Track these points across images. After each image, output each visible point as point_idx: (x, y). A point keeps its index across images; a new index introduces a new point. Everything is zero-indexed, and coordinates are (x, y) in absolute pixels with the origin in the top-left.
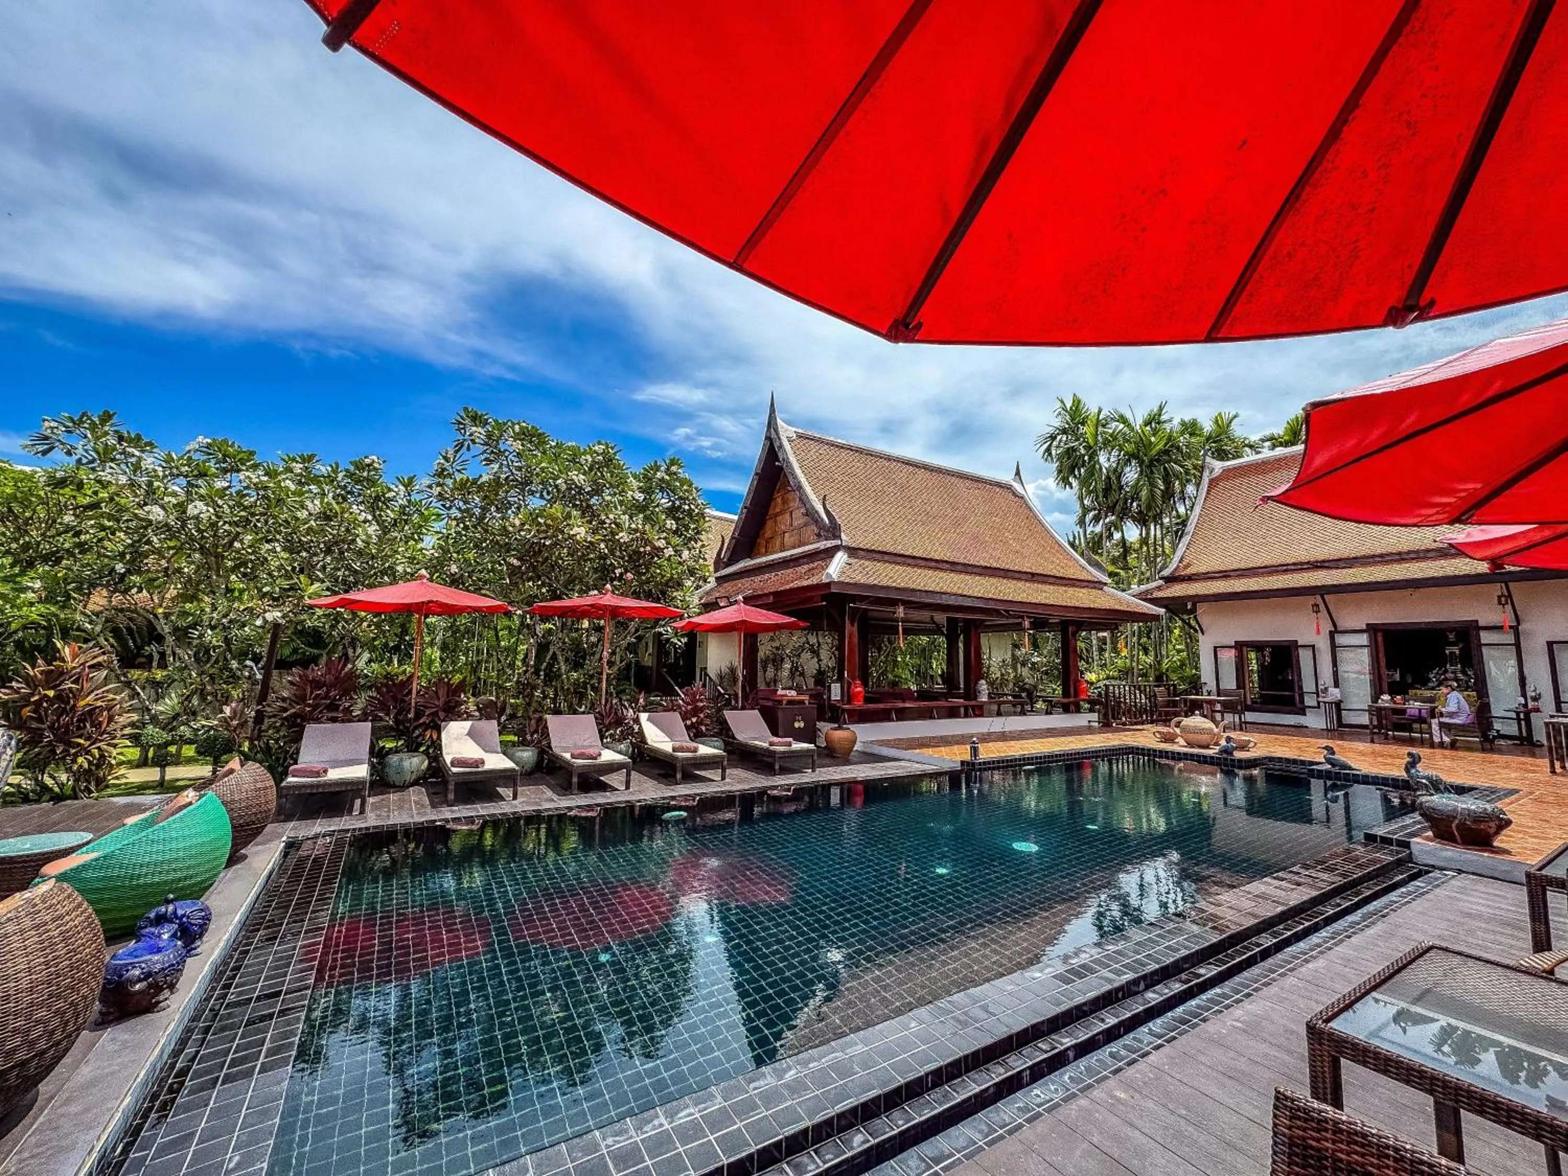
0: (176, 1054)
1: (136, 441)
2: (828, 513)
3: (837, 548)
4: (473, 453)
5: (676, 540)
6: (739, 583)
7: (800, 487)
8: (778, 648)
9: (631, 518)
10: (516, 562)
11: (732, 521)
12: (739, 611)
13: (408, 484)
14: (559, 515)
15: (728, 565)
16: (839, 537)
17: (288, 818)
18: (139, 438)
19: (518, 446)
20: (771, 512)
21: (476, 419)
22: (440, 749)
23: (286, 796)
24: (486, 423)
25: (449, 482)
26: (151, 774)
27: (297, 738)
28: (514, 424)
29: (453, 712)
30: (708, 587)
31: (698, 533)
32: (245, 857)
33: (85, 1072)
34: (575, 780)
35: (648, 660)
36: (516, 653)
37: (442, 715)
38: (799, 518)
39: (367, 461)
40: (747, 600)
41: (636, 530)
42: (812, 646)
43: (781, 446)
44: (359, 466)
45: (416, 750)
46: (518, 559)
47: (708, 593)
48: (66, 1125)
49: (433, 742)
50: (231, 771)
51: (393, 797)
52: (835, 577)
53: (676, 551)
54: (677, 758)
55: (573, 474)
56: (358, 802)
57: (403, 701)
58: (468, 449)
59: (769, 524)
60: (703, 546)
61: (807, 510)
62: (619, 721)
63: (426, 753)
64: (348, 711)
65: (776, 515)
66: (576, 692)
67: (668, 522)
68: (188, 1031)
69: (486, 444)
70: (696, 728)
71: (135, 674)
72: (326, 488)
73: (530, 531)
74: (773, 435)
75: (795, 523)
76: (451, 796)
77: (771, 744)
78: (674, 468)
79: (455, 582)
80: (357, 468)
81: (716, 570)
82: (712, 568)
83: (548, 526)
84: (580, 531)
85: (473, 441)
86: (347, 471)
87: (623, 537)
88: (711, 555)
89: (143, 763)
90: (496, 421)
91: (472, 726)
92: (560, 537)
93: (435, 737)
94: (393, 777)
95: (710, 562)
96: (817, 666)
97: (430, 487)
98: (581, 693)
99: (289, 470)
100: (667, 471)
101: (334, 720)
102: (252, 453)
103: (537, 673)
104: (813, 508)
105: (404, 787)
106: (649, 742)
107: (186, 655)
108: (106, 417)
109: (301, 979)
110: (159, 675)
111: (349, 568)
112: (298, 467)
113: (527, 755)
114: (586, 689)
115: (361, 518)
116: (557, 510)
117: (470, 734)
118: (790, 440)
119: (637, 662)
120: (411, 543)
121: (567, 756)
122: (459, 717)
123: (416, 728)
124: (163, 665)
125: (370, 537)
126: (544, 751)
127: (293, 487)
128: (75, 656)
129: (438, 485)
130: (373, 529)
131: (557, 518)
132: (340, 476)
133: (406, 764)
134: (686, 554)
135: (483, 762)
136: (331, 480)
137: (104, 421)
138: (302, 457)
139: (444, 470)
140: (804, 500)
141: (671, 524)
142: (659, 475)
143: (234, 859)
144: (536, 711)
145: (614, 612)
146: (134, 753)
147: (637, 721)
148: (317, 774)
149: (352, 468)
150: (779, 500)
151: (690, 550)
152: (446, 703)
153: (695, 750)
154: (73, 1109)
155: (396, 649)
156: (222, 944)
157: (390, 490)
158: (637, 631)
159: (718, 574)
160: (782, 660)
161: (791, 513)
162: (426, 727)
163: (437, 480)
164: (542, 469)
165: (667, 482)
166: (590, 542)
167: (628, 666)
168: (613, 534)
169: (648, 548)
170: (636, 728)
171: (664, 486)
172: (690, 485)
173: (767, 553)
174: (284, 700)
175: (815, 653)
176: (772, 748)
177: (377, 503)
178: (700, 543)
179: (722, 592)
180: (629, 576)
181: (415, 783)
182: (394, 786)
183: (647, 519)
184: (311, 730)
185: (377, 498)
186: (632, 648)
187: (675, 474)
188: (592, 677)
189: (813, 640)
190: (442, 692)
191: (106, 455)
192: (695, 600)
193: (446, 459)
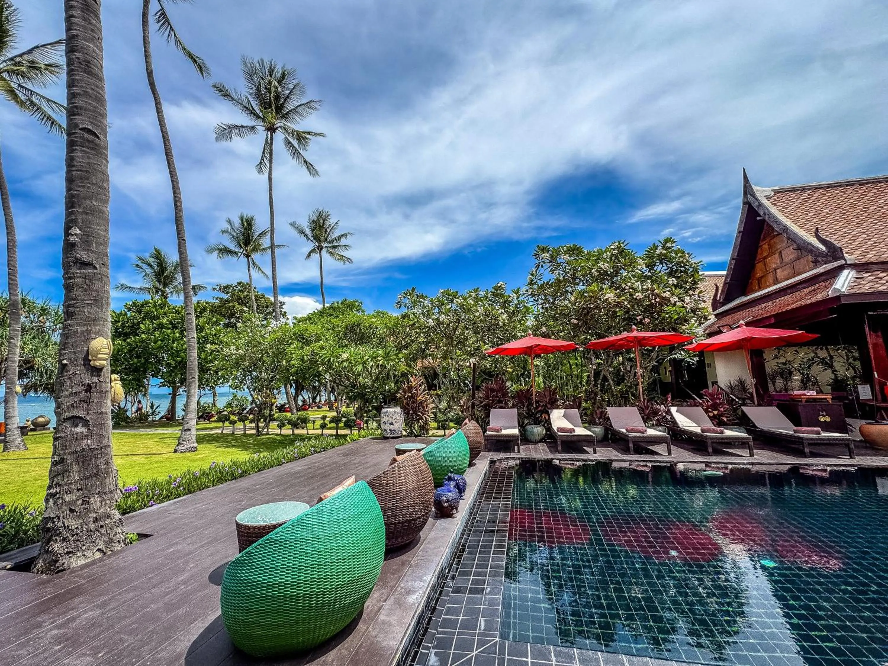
0: (461, 538)
1: (422, 296)
2: (823, 241)
3: (841, 268)
4: (545, 268)
5: (678, 291)
6: (738, 315)
7: (786, 229)
8: (785, 364)
9: (642, 283)
10: (575, 321)
11: (722, 276)
12: (743, 332)
13: (517, 292)
14: (596, 289)
15: (723, 304)
16: (843, 258)
17: (489, 451)
18: (423, 295)
19: (567, 257)
20: (759, 257)
21: (544, 250)
22: (551, 424)
23: (488, 440)
24: (549, 250)
25: (535, 287)
26: (441, 432)
27: (488, 415)
28: (563, 247)
29: (553, 404)
30: (709, 323)
31: (695, 283)
32: (475, 464)
33: (433, 534)
34: (631, 445)
35: (668, 378)
36: (582, 377)
37: (549, 406)
38: (789, 254)
39: (499, 285)
40: (747, 324)
41: (647, 290)
42: (823, 359)
43: (760, 205)
44: (497, 288)
45: (539, 424)
46: (576, 319)
47: (710, 326)
48: (430, 552)
49: (546, 421)
50: (466, 424)
51: (532, 447)
52: (844, 290)
53: (679, 298)
54: (706, 437)
55: (601, 265)
56: (516, 447)
57: (530, 399)
58: (542, 267)
59: (759, 266)
60: (701, 292)
61: (798, 245)
62: (656, 412)
63: (544, 426)
64: (506, 404)
65: (765, 258)
66: (621, 397)
67: (670, 279)
68: (464, 530)
69: (550, 262)
70: (719, 419)
71: (432, 392)
72: (485, 302)
73: (580, 302)
74: (750, 198)
75: (786, 260)
76: (560, 448)
77: (795, 431)
78: (669, 245)
79: (545, 336)
80: (495, 290)
81: (714, 309)
82: (710, 309)
83: (591, 297)
84: (610, 296)
85: (544, 262)
86: (491, 292)
87: (639, 295)
88: (709, 296)
89: (438, 428)
90: (554, 248)
91: (565, 412)
92: (599, 301)
93: (547, 418)
94: (530, 437)
95: (709, 303)
96: (833, 377)
97: (527, 291)
98: (625, 397)
99: (470, 296)
100: (664, 247)
101: (501, 407)
102: (457, 292)
103: (596, 385)
104: (805, 242)
105: (536, 442)
106: (680, 426)
107: (446, 381)
108: (413, 290)
109: (504, 518)
110: (439, 392)
111: (498, 337)
112: (473, 295)
113: (599, 430)
114: (628, 394)
115: (499, 312)
116: (595, 287)
117: (564, 416)
118: (768, 198)
119: (660, 380)
120: (522, 322)
121: (624, 431)
122: (558, 407)
123: (537, 413)
124: (440, 388)
125: (504, 320)
126: (608, 428)
127: (473, 303)
128: (414, 381)
129: (531, 288)
130: (505, 316)
131: (595, 291)
132: (489, 295)
133: (535, 430)
134: (687, 299)
135: (574, 431)
136: (486, 297)
137: (413, 291)
138: (474, 290)
139: (532, 281)
140: (793, 238)
141: (673, 281)
142: (658, 252)
143: (471, 464)
144: (598, 408)
145: (640, 342)
146: (435, 424)
147: (669, 412)
148: (497, 431)
149: (493, 290)
150: (766, 246)
151: (690, 296)
152: (550, 399)
153: (722, 433)
154: (431, 546)
155: (522, 375)
156: (472, 498)
157: (510, 297)
158: (657, 357)
159: (717, 312)
160: (791, 373)
161: (780, 253)
162: (542, 412)
163: (529, 287)
164: (582, 267)
165: (665, 255)
166: (618, 302)
167: (655, 381)
168: (631, 295)
169: (658, 300)
170: (668, 417)
171: (663, 258)
172: (683, 252)
173: (760, 289)
174: (481, 398)
175: (829, 365)
176: (796, 435)
177: (505, 305)
178: (697, 291)
179: (722, 323)
180: (647, 320)
181: (540, 441)
182: (531, 442)
183: (653, 282)
184: (493, 412)
185: (505, 302)
186: (655, 369)
187: (669, 248)
188: (631, 387)
189: (823, 354)
190: (547, 394)
191: (415, 303)
192: (700, 331)
193: (532, 275)
